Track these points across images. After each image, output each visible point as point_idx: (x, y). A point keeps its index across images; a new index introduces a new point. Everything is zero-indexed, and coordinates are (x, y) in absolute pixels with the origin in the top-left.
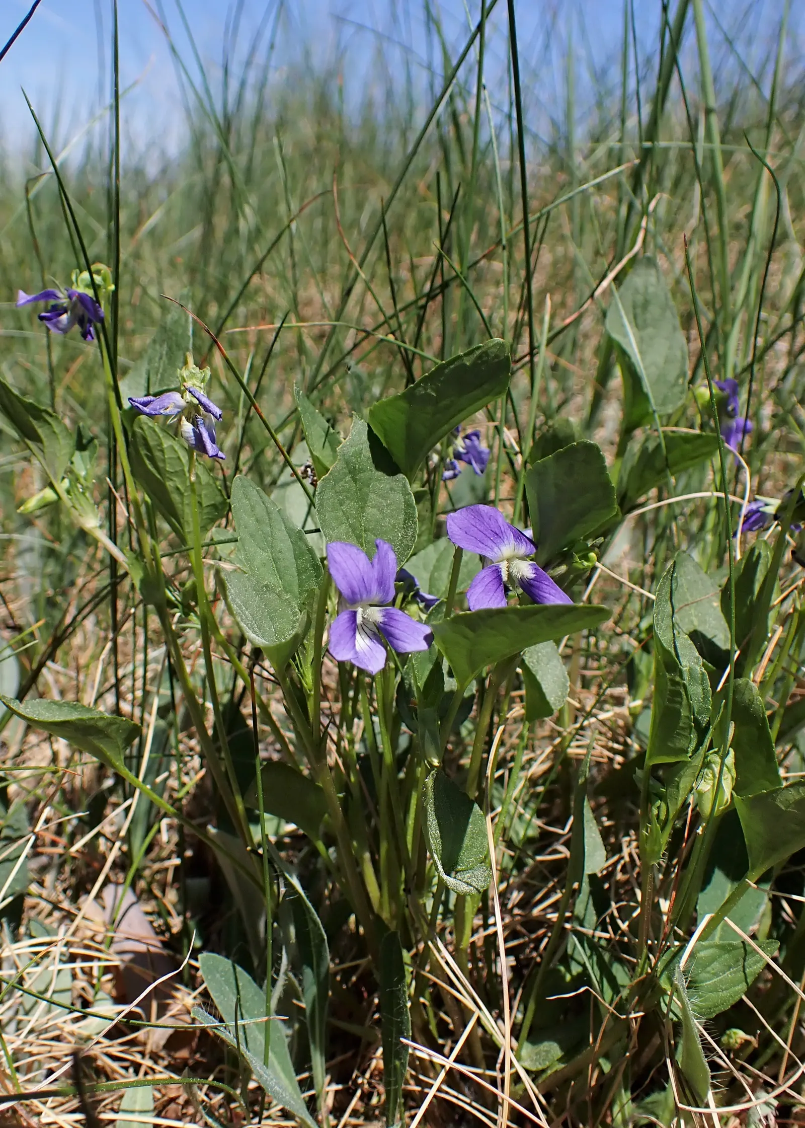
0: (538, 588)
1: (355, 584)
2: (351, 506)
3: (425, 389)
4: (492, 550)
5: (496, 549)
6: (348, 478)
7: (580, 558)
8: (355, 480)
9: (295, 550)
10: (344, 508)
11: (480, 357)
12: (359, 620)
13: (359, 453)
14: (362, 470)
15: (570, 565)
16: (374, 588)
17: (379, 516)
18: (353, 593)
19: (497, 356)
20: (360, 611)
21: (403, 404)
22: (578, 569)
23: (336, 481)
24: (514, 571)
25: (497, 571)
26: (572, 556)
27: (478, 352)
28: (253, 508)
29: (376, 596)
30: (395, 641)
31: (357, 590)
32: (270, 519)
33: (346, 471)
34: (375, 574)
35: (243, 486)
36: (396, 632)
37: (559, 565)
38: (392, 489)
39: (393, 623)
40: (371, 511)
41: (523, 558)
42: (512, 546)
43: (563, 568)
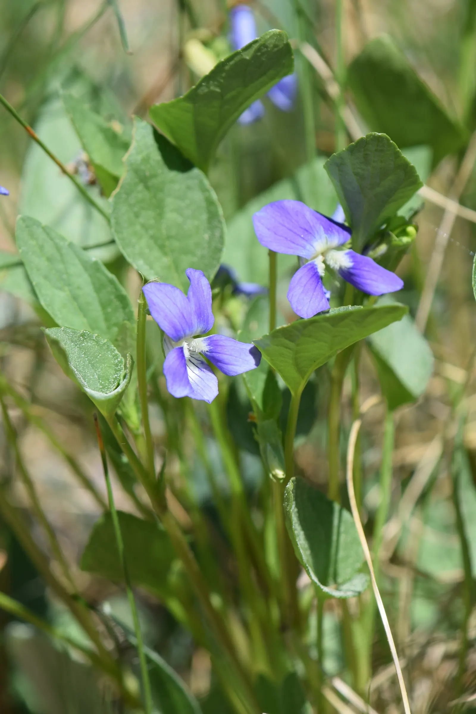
0: (358, 276)
1: (176, 321)
2: (148, 216)
3: (208, 87)
4: (304, 247)
5: (308, 247)
6: (141, 187)
7: (398, 236)
8: (147, 187)
9: (94, 284)
10: (141, 220)
11: (259, 50)
12: (187, 354)
13: (146, 160)
14: (154, 176)
15: (389, 243)
16: (195, 320)
17: (180, 219)
18: (177, 330)
19: (275, 46)
20: (185, 345)
21: (189, 105)
22: (398, 246)
23: (128, 194)
24: (331, 263)
25: (313, 268)
26: (389, 235)
27: (256, 46)
28: (41, 247)
29: (198, 328)
30: (225, 366)
31: (179, 327)
32: (61, 255)
33: (137, 180)
34: (193, 307)
35: (27, 227)
36: (224, 357)
37: (379, 244)
38: (189, 188)
39: (219, 349)
40: (171, 216)
41: (339, 248)
42: (324, 241)
43: (383, 248)
